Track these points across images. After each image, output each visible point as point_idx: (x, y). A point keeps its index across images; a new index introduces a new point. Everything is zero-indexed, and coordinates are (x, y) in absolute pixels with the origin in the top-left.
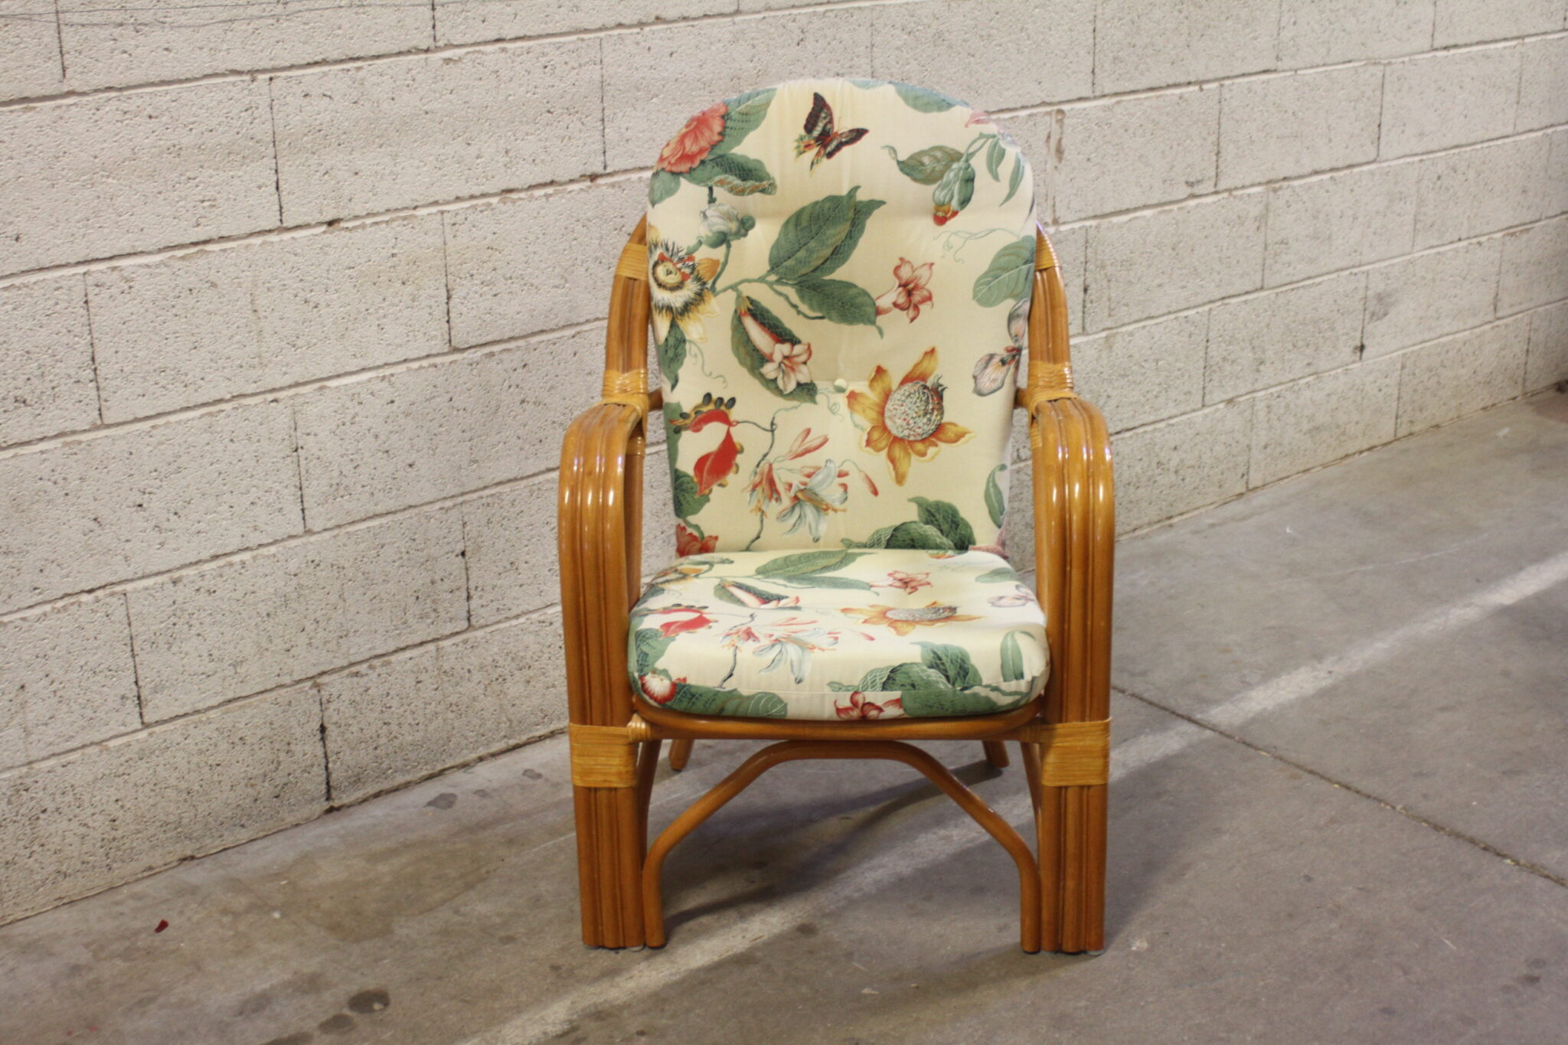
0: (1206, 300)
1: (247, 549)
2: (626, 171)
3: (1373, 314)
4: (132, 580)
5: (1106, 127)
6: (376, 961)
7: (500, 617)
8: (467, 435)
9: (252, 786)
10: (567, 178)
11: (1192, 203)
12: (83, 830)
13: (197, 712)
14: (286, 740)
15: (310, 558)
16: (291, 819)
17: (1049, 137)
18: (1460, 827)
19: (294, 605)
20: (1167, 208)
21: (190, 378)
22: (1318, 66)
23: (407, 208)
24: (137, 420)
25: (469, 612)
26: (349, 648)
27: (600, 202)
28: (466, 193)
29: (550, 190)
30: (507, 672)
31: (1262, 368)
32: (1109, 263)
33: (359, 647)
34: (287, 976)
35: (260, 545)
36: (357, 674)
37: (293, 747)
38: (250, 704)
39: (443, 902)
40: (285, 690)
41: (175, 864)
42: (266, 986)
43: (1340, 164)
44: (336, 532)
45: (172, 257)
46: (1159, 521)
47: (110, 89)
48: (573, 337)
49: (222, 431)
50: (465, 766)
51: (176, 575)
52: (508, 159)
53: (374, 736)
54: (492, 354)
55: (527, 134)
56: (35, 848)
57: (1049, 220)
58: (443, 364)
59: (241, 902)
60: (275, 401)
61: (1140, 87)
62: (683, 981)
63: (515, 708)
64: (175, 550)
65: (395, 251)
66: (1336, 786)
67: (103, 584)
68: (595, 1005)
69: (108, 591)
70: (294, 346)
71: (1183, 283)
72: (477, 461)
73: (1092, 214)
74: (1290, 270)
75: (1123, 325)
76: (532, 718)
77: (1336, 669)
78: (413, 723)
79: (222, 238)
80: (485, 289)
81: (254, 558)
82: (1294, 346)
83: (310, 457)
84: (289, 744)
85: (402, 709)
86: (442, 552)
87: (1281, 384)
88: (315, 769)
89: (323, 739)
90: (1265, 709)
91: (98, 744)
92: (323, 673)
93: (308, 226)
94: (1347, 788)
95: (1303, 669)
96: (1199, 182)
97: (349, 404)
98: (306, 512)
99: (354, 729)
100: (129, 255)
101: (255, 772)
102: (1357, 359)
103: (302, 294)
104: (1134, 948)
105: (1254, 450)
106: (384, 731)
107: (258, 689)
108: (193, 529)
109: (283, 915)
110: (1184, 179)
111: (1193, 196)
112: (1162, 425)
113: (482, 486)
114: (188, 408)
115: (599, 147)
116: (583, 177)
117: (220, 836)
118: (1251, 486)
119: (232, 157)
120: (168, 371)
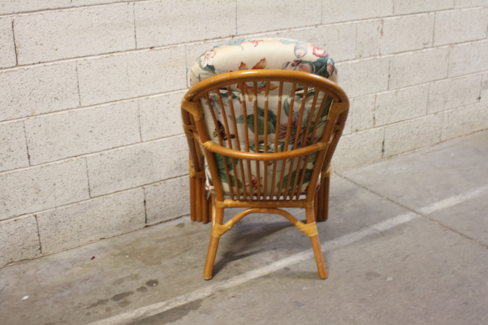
0: (429, 81)
1: (123, 146)
2: (243, 35)
3: (484, 88)
4: (88, 154)
5: (397, 25)
6: (156, 271)
9: (123, 218)
10: (224, 36)
11: (425, 50)
12: (71, 228)
13: (106, 194)
14: (134, 204)
15: (142, 150)
16: (134, 228)
17: (378, 28)
19: (137, 164)
20: (417, 51)
21: (107, 94)
22: (467, 8)
23: (175, 44)
24: (91, 106)
26: (154, 177)
28: (193, 40)
29: (219, 40)
31: (446, 103)
32: (397, 68)
33: (157, 177)
34: (129, 274)
35: (127, 145)
36: (156, 185)
37: (136, 207)
38: (123, 193)
39: (178, 255)
40: (134, 189)
41: (98, 240)
42: (122, 277)
43: (474, 39)
44: (150, 142)
45: (103, 57)
46: (411, 150)
47: (85, 6)
50: (188, 215)
51: (101, 153)
52: (206, 30)
53: (161, 204)
55: (212, 22)
56: (57, 233)
57: (378, 53)
59: (117, 252)
60: (133, 101)
61: (408, 13)
62: (247, 282)
64: (101, 145)
65: (171, 57)
66: (458, 234)
67: (80, 154)
69: (81, 157)
70: (139, 85)
71: (421, 75)
73: (392, 53)
74: (456, 72)
75: (401, 88)
77: (462, 198)
78: (173, 201)
79: (118, 52)
81: (126, 149)
82: (457, 96)
83: (143, 119)
84: (134, 206)
85: (169, 197)
87: (452, 108)
88: (142, 213)
89: (145, 205)
90: (438, 209)
91: (77, 202)
92: (145, 185)
93: (144, 49)
94: (462, 235)
95: (452, 197)
96: (427, 44)
97: (156, 103)
98: (142, 135)
99: (155, 202)
100: (90, 56)
101: (124, 214)
102: (478, 101)
103: (142, 69)
104: (388, 280)
105: (443, 129)
106: (164, 203)
107: (125, 188)
108: (107, 139)
109: (130, 257)
110: (422, 42)
111: (425, 48)
112: (413, 120)
114: (106, 103)
115: (235, 27)
116: (230, 36)
117: (113, 232)
118: (442, 140)
119: (121, 27)
120: (101, 91)
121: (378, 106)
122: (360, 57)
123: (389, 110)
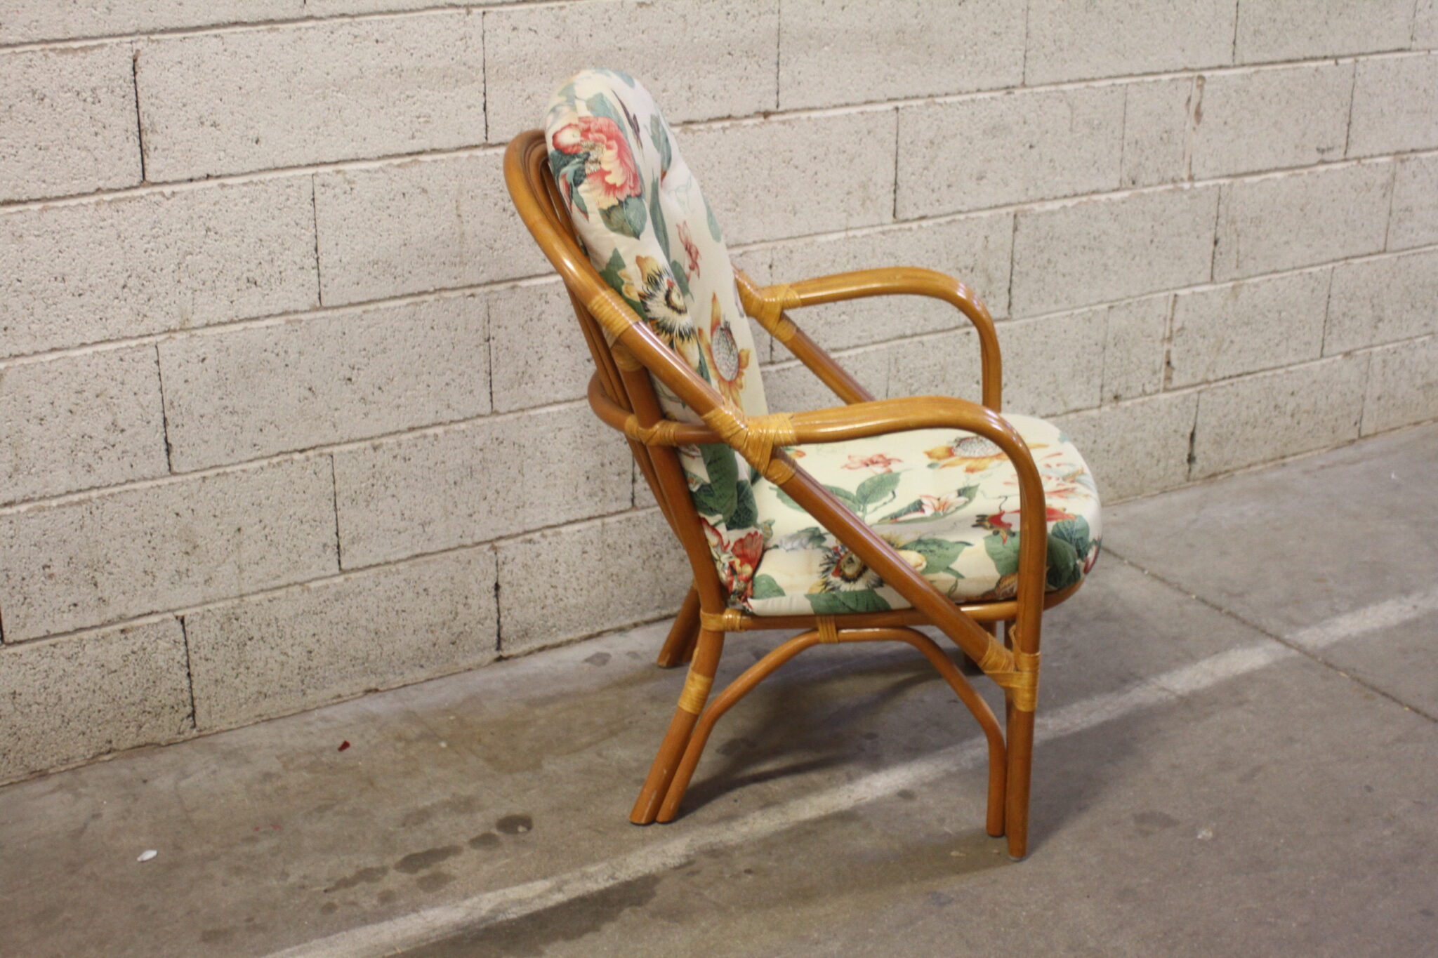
0: (1330, 259)
1: (440, 424)
2: (796, 110)
4: (339, 444)
5: (1244, 94)
6: (525, 790)
10: (742, 113)
11: (1322, 168)
12: (283, 658)
13: (388, 563)
14: (465, 594)
15: (494, 435)
16: (464, 664)
17: (1189, 100)
19: (478, 476)
20: (1297, 171)
21: (399, 271)
24: (351, 305)
25: (633, 494)
26: (524, 518)
27: (771, 137)
29: (727, 124)
30: (663, 549)
31: (1380, 325)
32: (1239, 219)
33: (534, 518)
34: (447, 797)
35: (452, 422)
36: (530, 541)
37: (470, 601)
38: (435, 560)
39: (590, 745)
40: (466, 550)
41: (360, 694)
42: (428, 803)
44: (519, 414)
45: (390, 165)
46: (1272, 460)
47: (343, 15)
48: (741, 255)
49: (424, 319)
50: (621, 630)
51: (377, 442)
52: (690, 94)
53: (543, 597)
55: (709, 72)
56: (242, 670)
57: (1185, 176)
59: (413, 731)
60: (472, 295)
61: (1278, 58)
62: (789, 831)
63: (668, 582)
64: (377, 420)
66: (1407, 709)
67: (313, 445)
68: (711, 844)
69: (317, 452)
70: (491, 248)
71: (1309, 242)
73: (1226, 173)
75: (1249, 277)
77: (1421, 604)
78: (577, 588)
79: (434, 151)
81: (446, 432)
82: (1412, 306)
83: (500, 347)
84: (466, 598)
85: (568, 575)
86: (612, 439)
87: (1397, 341)
88: (488, 621)
89: (497, 596)
90: (1349, 635)
91: (301, 584)
92: (500, 538)
94: (1417, 711)
95: (1390, 602)
96: (1330, 149)
97: (537, 302)
98: (494, 395)
99: (525, 589)
100: (352, 160)
101: (436, 620)
103: (501, 203)
104: (1200, 837)
105: (1368, 401)
106: (551, 593)
107: (442, 547)
108: (394, 403)
109: (449, 745)
110: (1315, 145)
111: (1323, 162)
112: (1280, 372)
114: (396, 297)
115: (773, 87)
116: (758, 113)
117: (402, 674)
118: (1363, 434)
119: (446, 79)
120: (380, 264)
121: (1182, 329)
122: (1134, 183)
123: (1212, 340)
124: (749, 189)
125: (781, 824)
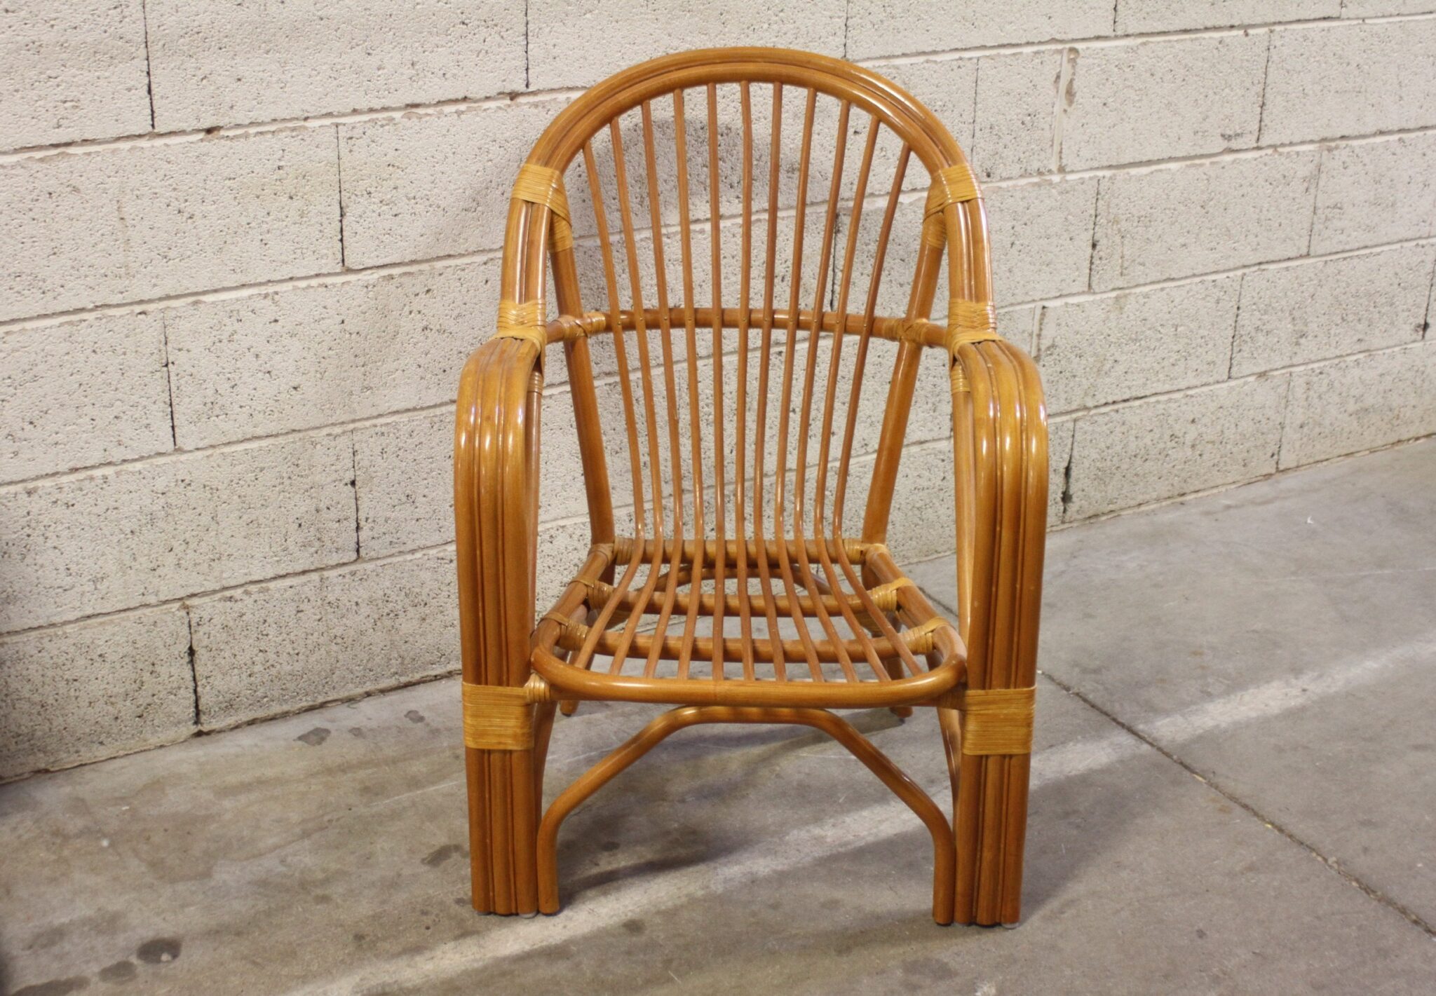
0: (1239, 264)
1: (110, 464)
2: (552, 90)
5: (1128, 70)
6: (183, 906)
7: (394, 551)
8: (360, 361)
9: (112, 704)
10: (482, 94)
11: (1229, 158)
14: (152, 660)
15: (180, 478)
16: (154, 740)
17: (1058, 77)
18: (1394, 892)
19: (161, 524)
20: (1197, 162)
21: (48, 285)
22: (1391, 16)
23: (297, 119)
25: (358, 543)
26: (222, 572)
27: (521, 122)
28: (364, 105)
29: (463, 107)
30: (399, 607)
31: (1303, 341)
32: (1124, 217)
33: (234, 572)
34: (90, 912)
35: (124, 461)
36: (230, 599)
37: (158, 668)
38: (112, 621)
39: (274, 848)
40: (150, 610)
41: (25, 776)
42: (65, 920)
43: (1412, 125)
44: (210, 452)
45: (30, 158)
46: (1169, 498)
49: (84, 341)
50: (350, 700)
51: (31, 485)
52: (414, 72)
53: (249, 663)
54: (391, 277)
55: (437, 46)
57: (1054, 168)
58: (334, 285)
59: (76, 824)
60: (143, 313)
61: (1171, 28)
63: (407, 645)
64: (29, 460)
65: (282, 164)
66: (1269, 826)
68: (384, 985)
70: (165, 257)
71: (1213, 244)
72: (371, 388)
73: (1106, 164)
74: (1343, 237)
75: (1137, 286)
76: (428, 657)
77: (1311, 687)
78: (292, 652)
79: (85, 141)
80: (385, 208)
81: (118, 474)
82: (1343, 319)
83: (182, 374)
84: (153, 665)
85: (281, 638)
86: (329, 480)
87: (1325, 359)
88: (182, 691)
89: (192, 662)
90: (1217, 726)
92: (193, 595)
93: (181, 133)
94: (1281, 830)
95: (1275, 684)
96: (1237, 135)
97: (226, 321)
98: (176, 429)
99: (227, 654)
101: (116, 690)
102: (1420, 337)
103: (175, 204)
104: (978, 994)
105: (1287, 429)
106: (260, 658)
107: (120, 607)
108: (50, 440)
109: (112, 845)
110: (1219, 131)
111: (1231, 151)
112: (1177, 396)
113: (375, 414)
114: (46, 316)
115: (521, 63)
116: (501, 94)
117: (77, 752)
118: (1281, 467)
119: (98, 56)
120: (24, 277)
121: (1053, 346)
122: (989, 175)
123: (1091, 360)
124: (494, 184)
125: (475, 960)
